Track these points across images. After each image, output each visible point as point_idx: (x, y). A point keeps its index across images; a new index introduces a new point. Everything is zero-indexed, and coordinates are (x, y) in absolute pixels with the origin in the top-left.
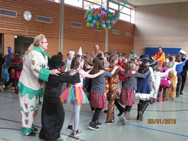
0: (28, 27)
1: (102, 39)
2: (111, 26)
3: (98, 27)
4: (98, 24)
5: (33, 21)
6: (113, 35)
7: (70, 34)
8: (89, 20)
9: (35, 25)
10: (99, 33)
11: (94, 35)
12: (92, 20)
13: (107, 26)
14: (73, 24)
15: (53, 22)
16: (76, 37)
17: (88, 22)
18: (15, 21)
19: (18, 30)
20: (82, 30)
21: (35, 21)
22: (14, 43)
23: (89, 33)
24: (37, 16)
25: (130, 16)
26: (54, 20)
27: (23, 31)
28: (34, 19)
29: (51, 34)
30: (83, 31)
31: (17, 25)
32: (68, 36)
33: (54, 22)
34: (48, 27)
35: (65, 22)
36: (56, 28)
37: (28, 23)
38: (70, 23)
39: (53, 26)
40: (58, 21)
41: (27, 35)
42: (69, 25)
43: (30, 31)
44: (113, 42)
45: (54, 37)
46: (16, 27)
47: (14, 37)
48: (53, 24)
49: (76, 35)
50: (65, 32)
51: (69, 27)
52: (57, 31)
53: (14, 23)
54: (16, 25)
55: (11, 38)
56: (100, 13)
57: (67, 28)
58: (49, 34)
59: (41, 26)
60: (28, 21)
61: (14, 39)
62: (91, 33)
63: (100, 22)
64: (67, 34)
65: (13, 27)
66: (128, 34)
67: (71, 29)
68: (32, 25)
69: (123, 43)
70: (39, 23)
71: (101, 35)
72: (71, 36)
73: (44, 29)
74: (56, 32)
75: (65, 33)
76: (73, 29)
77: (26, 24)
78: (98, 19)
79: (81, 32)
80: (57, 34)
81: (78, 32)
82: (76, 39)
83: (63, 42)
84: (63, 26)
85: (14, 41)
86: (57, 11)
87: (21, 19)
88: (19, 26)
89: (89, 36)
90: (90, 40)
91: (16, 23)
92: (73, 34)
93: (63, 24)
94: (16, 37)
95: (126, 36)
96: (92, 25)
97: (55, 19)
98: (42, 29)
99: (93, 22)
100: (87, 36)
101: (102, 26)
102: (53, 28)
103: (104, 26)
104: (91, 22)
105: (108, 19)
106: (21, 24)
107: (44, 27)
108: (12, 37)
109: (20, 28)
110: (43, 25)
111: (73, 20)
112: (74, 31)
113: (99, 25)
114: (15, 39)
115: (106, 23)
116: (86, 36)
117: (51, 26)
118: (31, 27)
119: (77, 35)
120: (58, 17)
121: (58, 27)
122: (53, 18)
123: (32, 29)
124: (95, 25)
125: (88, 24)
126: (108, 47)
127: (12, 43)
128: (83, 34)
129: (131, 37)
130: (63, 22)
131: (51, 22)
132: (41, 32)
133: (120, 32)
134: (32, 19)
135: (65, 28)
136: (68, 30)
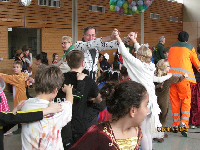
0: (27, 15)
1: (135, 28)
2: (144, 8)
3: (126, 11)
4: (126, 6)
5: (33, 6)
6: (152, 21)
7: (87, 22)
8: (112, 2)
9: (37, 12)
10: (131, 19)
11: (123, 23)
12: (117, 2)
13: (139, 9)
14: (92, 8)
15: (62, 6)
17: (111, 4)
18: (9, 7)
19: (13, 20)
20: (105, 16)
21: (36, 6)
22: (7, 38)
23: (116, 20)
26: (64, 4)
27: (20, 20)
28: (35, 4)
29: (60, 23)
30: (106, 16)
31: (12, 13)
32: (84, 25)
33: (65, 7)
34: (55, 14)
35: (80, 6)
36: (67, 15)
37: (27, 9)
38: (87, 7)
39: (63, 12)
41: (25, 26)
42: (87, 9)
43: (29, 21)
44: (152, 32)
45: (65, 27)
46: (10, 16)
47: (8, 30)
48: (63, 9)
49: (96, 23)
50: (80, 19)
51: (86, 12)
53: (7, 10)
54: (10, 13)
55: (4, 31)
57: (83, 14)
58: (57, 23)
59: (46, 13)
60: (27, 7)
61: (7, 33)
62: (118, 20)
63: (129, 3)
64: (83, 22)
65: (6, 16)
66: (174, 19)
67: (89, 15)
68: (33, 12)
69: (167, 33)
70: (41, 8)
71: (133, 21)
73: (50, 16)
74: (68, 21)
75: (81, 22)
76: (92, 15)
77: (24, 11)
79: (103, 19)
80: (69, 23)
81: (100, 18)
83: (78, 34)
84: (76, 11)
85: (7, 35)
87: (17, 5)
88: (15, 14)
89: (116, 24)
91: (11, 10)
92: (92, 22)
93: (77, 8)
94: (10, 29)
95: (171, 22)
96: (118, 8)
98: (47, 16)
99: (118, 4)
101: (131, 9)
102: (63, 15)
103: (135, 9)
104: (116, 4)
106: (16, 11)
107: (50, 13)
108: (5, 30)
109: (16, 17)
110: (48, 11)
111: (92, 2)
112: (94, 18)
113: (128, 8)
114: (9, 32)
115: (137, 5)
116: (112, 24)
117: (60, 12)
118: (31, 15)
119: (98, 23)
121: (70, 13)
122: (63, 1)
123: (32, 18)
124: (122, 8)
125: (111, 7)
126: (144, 39)
127: (4, 38)
129: (179, 23)
130: (77, 6)
131: (59, 6)
132: (45, 22)
133: (162, 17)
134: (33, 4)
135: (80, 14)
136: (84, 17)
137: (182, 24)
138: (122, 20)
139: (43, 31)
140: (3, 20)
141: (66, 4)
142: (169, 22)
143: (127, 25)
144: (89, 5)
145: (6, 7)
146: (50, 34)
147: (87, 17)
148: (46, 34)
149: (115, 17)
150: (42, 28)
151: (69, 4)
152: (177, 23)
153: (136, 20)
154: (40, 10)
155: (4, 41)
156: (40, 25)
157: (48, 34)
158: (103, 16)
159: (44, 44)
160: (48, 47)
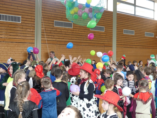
1: (107, 43)
6: (125, 37)
10: (101, 34)
14: (57, 24)
15: (23, 22)
16: (63, 40)
20: (72, 32)
25: (154, 10)
26: (25, 19)
29: (20, 37)
30: (74, 32)
32: (49, 39)
34: (15, 29)
36: (29, 30)
38: (52, 22)
39: (24, 27)
40: (33, 20)
42: (52, 25)
44: (125, 46)
48: (24, 24)
49: (62, 38)
51: (51, 27)
52: (31, 33)
67: (54, 30)
69: (141, 47)
71: (105, 37)
75: (44, 36)
76: (57, 30)
79: (71, 34)
81: (67, 33)
84: (40, 26)
86: (30, 7)
90: (87, 44)
92: (58, 37)
93: (40, 24)
95: (146, 37)
98: (5, 31)
100: (82, 39)
111: (58, 18)
112: (60, 33)
116: (80, 39)
117: (21, 27)
119: (65, 38)
120: (32, 15)
122: (24, 16)
126: (117, 53)
128: (75, 36)
129: (154, 38)
130: (40, 21)
131: (20, 22)
132: (3, 36)
133: (136, 32)
135: (44, 29)
141: (27, 20)
142: (144, 37)
144: (55, 21)
146: (8, 48)
149: (84, 33)
151: (31, 19)
152: (152, 38)
153: (108, 35)
157: (6, 48)
158: (71, 32)
159: (1, 57)
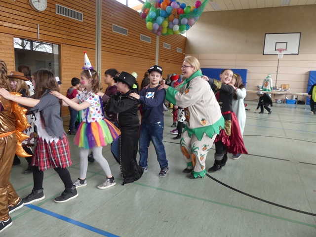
0: (42, 24)
1: (152, 55)
3: (165, 31)
4: (166, 24)
5: (49, 13)
6: (164, 50)
7: (111, 44)
8: (151, 17)
9: (54, 23)
10: (148, 46)
12: (156, 17)
13: (181, 29)
14: (116, 29)
15: (85, 21)
16: (119, 48)
17: (149, 21)
18: (14, 7)
19: (21, 27)
20: (127, 40)
21: (53, 14)
24: (56, 4)
26: (86, 18)
27: (32, 29)
28: (51, 11)
31: (19, 18)
32: (108, 46)
33: (87, 21)
34: (77, 29)
35: (104, 24)
36: (90, 32)
37: (40, 15)
38: (110, 26)
39: (86, 28)
40: (94, 20)
41: (39, 38)
42: (110, 29)
43: (45, 32)
46: (16, 21)
47: (13, 40)
48: (85, 24)
49: (119, 45)
50: (104, 39)
52: (92, 36)
53: (11, 11)
54: (16, 17)
55: (7, 41)
56: (170, 5)
57: (106, 33)
58: (79, 40)
59: (65, 25)
60: (41, 12)
61: (12, 44)
62: (138, 45)
64: (107, 43)
65: (9, 20)
67: (112, 35)
68: (49, 21)
70: (61, 18)
72: (112, 47)
73: (71, 31)
74: (91, 39)
75: (104, 42)
76: (115, 36)
77: (36, 18)
78: (167, 16)
79: (126, 42)
80: (93, 43)
81: (123, 41)
82: (119, 52)
83: (102, 56)
84: (100, 29)
87: (26, 6)
88: (23, 19)
89: (136, 50)
90: (138, 56)
91: (16, 12)
92: (115, 45)
93: (100, 26)
95: (178, 53)
97: (88, 15)
98: (67, 30)
102: (85, 31)
103: (177, 28)
104: (154, 20)
105: (185, 17)
106: (25, 15)
107: (71, 27)
108: (9, 40)
109: (25, 24)
110: (69, 23)
111: (115, 22)
112: (117, 39)
113: (168, 27)
117: (82, 27)
118: (46, 24)
119: (121, 46)
120: (94, 14)
121: (93, 30)
122: (85, 14)
123: (48, 29)
125: (149, 24)
127: (9, 51)
129: (182, 54)
130: (100, 23)
131: (82, 20)
132: (65, 37)
133: (171, 47)
134: (48, 9)
135: (103, 33)
136: (108, 37)
137: (184, 55)
138: (141, 46)
139: (62, 48)
140: (5, 24)
141: (89, 19)
142: (176, 52)
143: (146, 52)
144: (113, 24)
145: (8, 6)
146: (71, 53)
147: (111, 38)
148: (66, 52)
150: (62, 44)
153: (153, 47)
154: (58, 20)
155: (7, 55)
156: (59, 40)
157: (69, 52)
158: (125, 39)
159: (64, 64)
160: (68, 69)
